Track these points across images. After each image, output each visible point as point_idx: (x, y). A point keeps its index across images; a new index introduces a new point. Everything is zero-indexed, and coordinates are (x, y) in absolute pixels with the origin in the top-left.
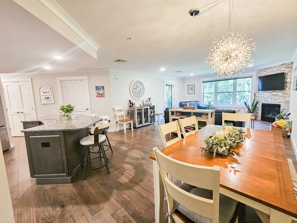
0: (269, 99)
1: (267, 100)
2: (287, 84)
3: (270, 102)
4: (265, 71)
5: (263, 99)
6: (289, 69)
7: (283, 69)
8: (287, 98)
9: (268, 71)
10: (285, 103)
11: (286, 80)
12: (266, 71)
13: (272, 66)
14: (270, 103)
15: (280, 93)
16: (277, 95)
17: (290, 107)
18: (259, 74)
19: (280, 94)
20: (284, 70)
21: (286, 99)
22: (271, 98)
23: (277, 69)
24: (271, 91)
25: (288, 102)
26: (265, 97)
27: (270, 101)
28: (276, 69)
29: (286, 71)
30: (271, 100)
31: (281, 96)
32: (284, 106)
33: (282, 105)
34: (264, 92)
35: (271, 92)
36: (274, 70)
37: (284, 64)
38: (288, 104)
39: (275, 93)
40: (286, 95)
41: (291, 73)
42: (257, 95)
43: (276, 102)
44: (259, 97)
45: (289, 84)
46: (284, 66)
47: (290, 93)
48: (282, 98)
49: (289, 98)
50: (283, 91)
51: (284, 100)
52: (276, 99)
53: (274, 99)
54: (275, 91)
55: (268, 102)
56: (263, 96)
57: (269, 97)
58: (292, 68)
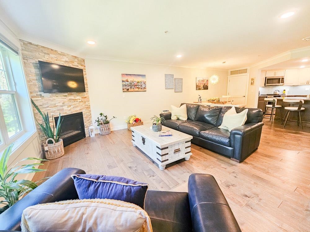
0: (65, 108)
1: (62, 110)
5: (54, 109)
6: (82, 67)
7: (76, 64)
8: (87, 102)
10: (86, 109)
12: (49, 54)
14: (69, 113)
15: (78, 97)
16: (76, 100)
17: (92, 113)
20: (78, 66)
21: (86, 104)
22: (68, 105)
23: (67, 59)
24: (66, 94)
25: (88, 107)
26: (57, 105)
27: (69, 110)
30: (69, 108)
31: (80, 101)
32: (87, 112)
33: (84, 112)
34: (54, 95)
35: (66, 96)
36: (65, 60)
37: (76, 57)
38: (90, 109)
39: (72, 97)
40: (86, 99)
41: (85, 73)
43: (77, 110)
45: (86, 86)
46: (76, 60)
47: (88, 96)
48: (82, 103)
49: (89, 102)
50: (81, 94)
51: (85, 106)
52: (75, 106)
53: (73, 106)
54: (72, 94)
55: (66, 113)
56: (53, 103)
57: (66, 103)
58: (85, 67)
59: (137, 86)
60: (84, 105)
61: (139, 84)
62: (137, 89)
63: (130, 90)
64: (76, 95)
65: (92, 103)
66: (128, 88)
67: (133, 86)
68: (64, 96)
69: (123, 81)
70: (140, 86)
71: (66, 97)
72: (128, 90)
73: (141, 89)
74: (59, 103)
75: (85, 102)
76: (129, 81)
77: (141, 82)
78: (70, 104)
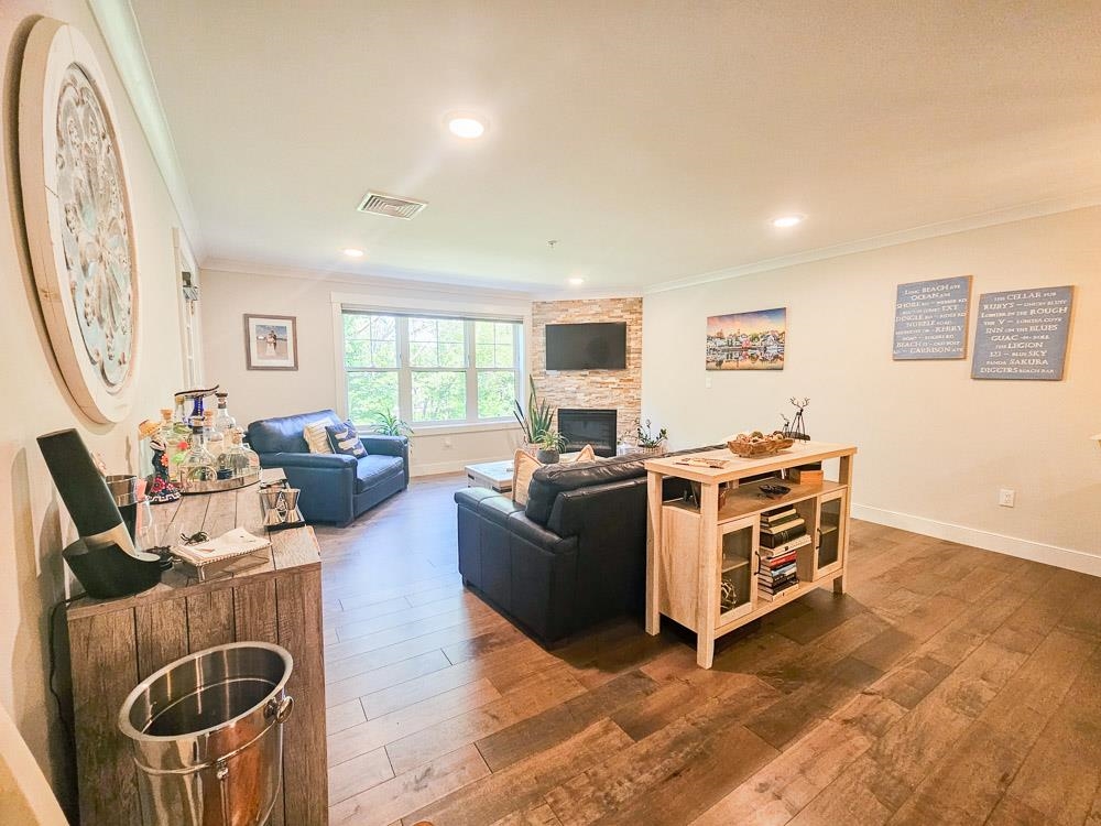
0: (580, 396)
1: (574, 399)
2: (632, 356)
4: (563, 310)
5: (560, 396)
6: (634, 316)
7: (618, 312)
8: (632, 391)
9: (571, 311)
10: (627, 405)
11: (627, 344)
12: (567, 311)
13: (585, 298)
14: (585, 406)
15: (610, 378)
16: (605, 383)
18: (543, 317)
19: (613, 379)
20: (621, 317)
21: (631, 395)
22: (587, 391)
23: (599, 310)
24: (587, 372)
25: (635, 403)
26: (566, 389)
27: (583, 402)
28: (596, 309)
29: (627, 318)
30: (586, 399)
31: (616, 386)
32: (628, 412)
33: (620, 410)
34: (564, 372)
35: (586, 375)
36: (591, 312)
37: (620, 299)
38: (638, 407)
39: (598, 378)
40: (631, 383)
41: (638, 327)
42: (537, 384)
43: (604, 404)
44: (547, 389)
45: (636, 355)
46: (620, 305)
47: (639, 378)
48: (619, 391)
49: (638, 392)
50: (621, 372)
51: (626, 397)
52: (602, 395)
53: (597, 395)
54: (597, 373)
55: (580, 406)
56: (560, 385)
57: (581, 388)
58: (641, 313)
60: (622, 396)
61: (758, 344)
64: (607, 375)
65: (646, 395)
66: (719, 358)
68: (582, 375)
69: (709, 339)
71: (583, 378)
74: (571, 386)
75: (628, 390)
76: (726, 336)
77: (766, 337)
78: (591, 391)
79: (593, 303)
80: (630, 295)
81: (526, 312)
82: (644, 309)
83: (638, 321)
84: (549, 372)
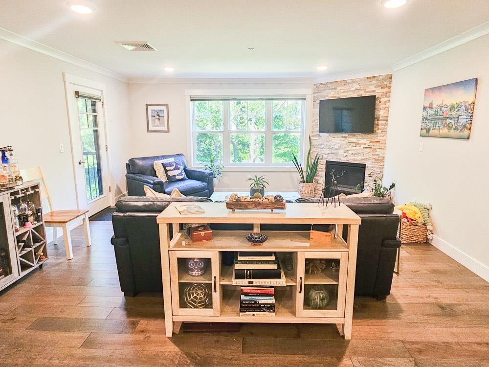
0: (341, 152)
1: (337, 154)
2: (380, 122)
3: (344, 159)
4: (333, 88)
5: (328, 151)
6: (384, 90)
7: (372, 88)
8: (378, 150)
9: (338, 89)
10: (374, 161)
11: (377, 113)
13: (348, 78)
15: (363, 140)
16: (358, 144)
18: (319, 94)
19: (365, 141)
20: (374, 91)
21: (377, 153)
22: (346, 149)
23: (358, 87)
24: (346, 135)
25: (380, 160)
26: (332, 147)
27: (343, 157)
28: (355, 86)
29: (378, 92)
30: (345, 154)
31: (367, 146)
32: (374, 167)
33: (369, 165)
34: (331, 135)
35: (346, 137)
36: (353, 89)
37: (374, 77)
38: (381, 164)
39: (354, 140)
40: (378, 144)
41: (388, 99)
42: (314, 143)
43: (357, 159)
44: (320, 146)
45: (384, 122)
46: (374, 82)
47: (385, 140)
48: (368, 150)
49: (383, 151)
50: (371, 136)
51: (373, 155)
52: (356, 152)
53: (352, 152)
54: (354, 136)
55: (340, 159)
57: (342, 147)
58: (390, 87)
59: (448, 121)
60: (371, 154)
61: (454, 114)
62: (445, 131)
63: (431, 131)
64: (361, 137)
65: (390, 154)
67: (439, 119)
68: (343, 137)
70: (453, 121)
71: (344, 139)
72: (428, 131)
73: (456, 129)
74: (335, 145)
75: (375, 150)
76: (434, 106)
77: (459, 107)
78: (348, 149)
79: (354, 81)
80: (382, 73)
81: (308, 92)
82: (393, 84)
83: (386, 95)
84: (321, 134)
